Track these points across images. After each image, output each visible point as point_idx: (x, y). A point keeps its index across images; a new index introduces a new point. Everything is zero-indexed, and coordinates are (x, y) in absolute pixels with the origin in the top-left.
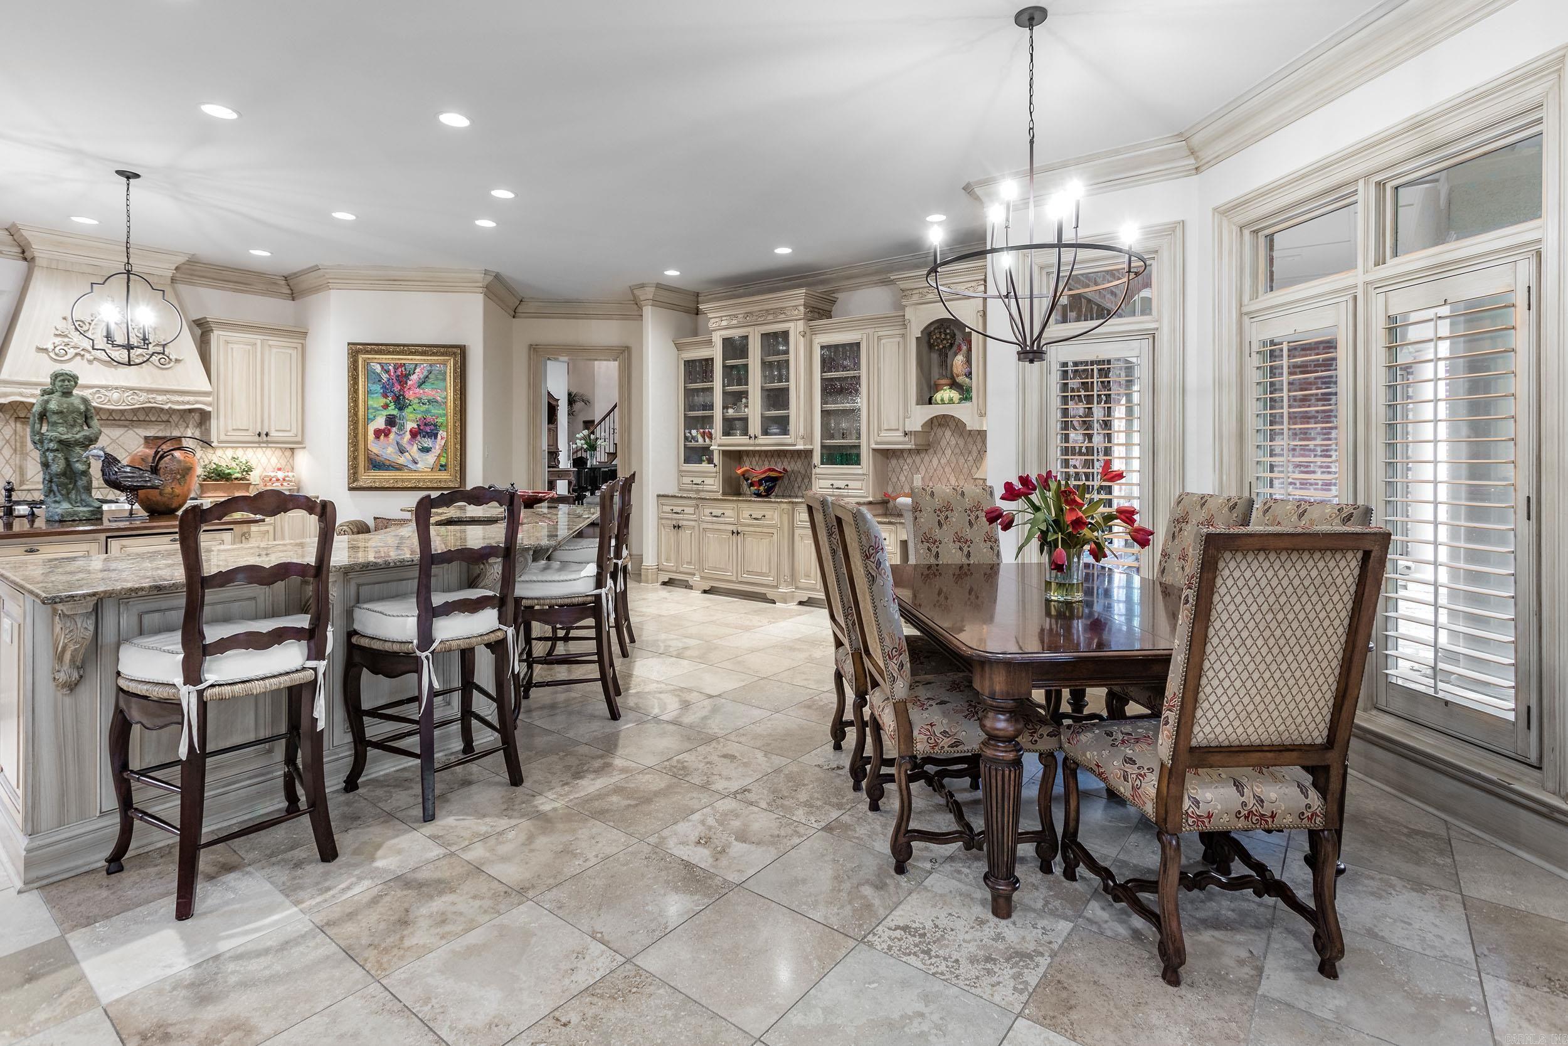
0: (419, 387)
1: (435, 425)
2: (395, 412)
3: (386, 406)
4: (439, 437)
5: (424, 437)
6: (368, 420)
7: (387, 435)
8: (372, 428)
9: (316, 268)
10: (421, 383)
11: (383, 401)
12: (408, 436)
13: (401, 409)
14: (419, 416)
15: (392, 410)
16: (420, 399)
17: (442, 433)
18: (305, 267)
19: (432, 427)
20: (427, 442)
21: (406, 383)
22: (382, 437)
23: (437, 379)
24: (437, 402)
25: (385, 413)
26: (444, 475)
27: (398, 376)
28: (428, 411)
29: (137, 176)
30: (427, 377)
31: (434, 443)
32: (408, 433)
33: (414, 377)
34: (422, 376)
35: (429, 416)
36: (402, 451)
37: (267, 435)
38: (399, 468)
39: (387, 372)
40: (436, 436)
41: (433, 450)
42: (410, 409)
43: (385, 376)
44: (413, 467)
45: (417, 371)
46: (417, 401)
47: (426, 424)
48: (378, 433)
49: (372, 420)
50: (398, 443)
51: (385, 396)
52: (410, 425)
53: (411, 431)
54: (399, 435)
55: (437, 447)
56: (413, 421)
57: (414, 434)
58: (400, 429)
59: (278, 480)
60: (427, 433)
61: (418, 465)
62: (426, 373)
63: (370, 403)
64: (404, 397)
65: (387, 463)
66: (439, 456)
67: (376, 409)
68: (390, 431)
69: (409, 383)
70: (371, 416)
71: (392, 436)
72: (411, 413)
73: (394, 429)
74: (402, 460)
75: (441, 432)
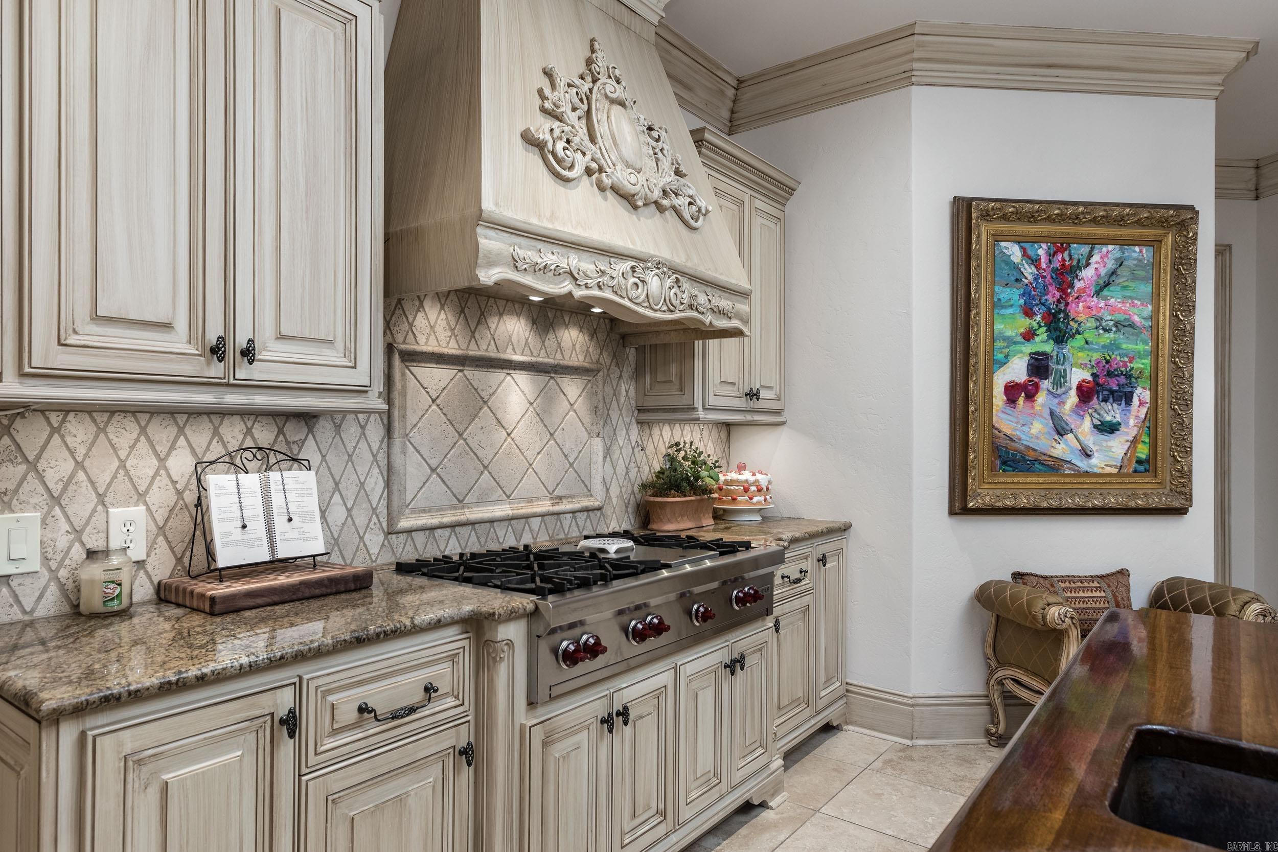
0: (1098, 293)
1: (1128, 376)
2: (1049, 347)
3: (1029, 335)
4: (1136, 401)
5: (1105, 400)
6: (993, 364)
7: (1031, 397)
8: (1001, 379)
10: (1103, 286)
11: (1024, 323)
12: (1073, 398)
13: (1060, 339)
14: (1096, 356)
15: (1043, 344)
16: (1099, 320)
17: (1142, 394)
19: (1123, 380)
20: (1112, 412)
21: (1071, 286)
22: (1021, 401)
23: (1134, 278)
24: (1132, 326)
25: (1029, 348)
26: (1145, 484)
27: (1055, 270)
28: (1113, 346)
30: (1114, 273)
31: (1126, 413)
32: (1073, 393)
33: (1088, 273)
34: (1103, 272)
35: (1116, 357)
36: (1061, 430)
38: (1054, 466)
39: (1035, 262)
40: (1129, 402)
41: (1123, 428)
42: (1079, 341)
43: (1029, 271)
44: (1082, 464)
45: (1096, 258)
46: (1092, 323)
47: (1110, 374)
48: (1013, 391)
49: (1002, 364)
50: (1052, 413)
51: (1028, 312)
52: (1078, 375)
53: (1080, 388)
54: (1056, 396)
55: (1132, 422)
56: (1083, 366)
57: (1085, 394)
58: (1058, 384)
60: (1112, 392)
61: (1094, 461)
62: (1111, 265)
63: (998, 326)
64: (1067, 316)
65: (1031, 455)
66: (1135, 441)
67: (1010, 341)
68: (1037, 387)
69: (1078, 285)
70: (999, 356)
71: (1041, 398)
72: (1081, 349)
73: (1046, 384)
74: (1062, 449)
75: (1139, 391)
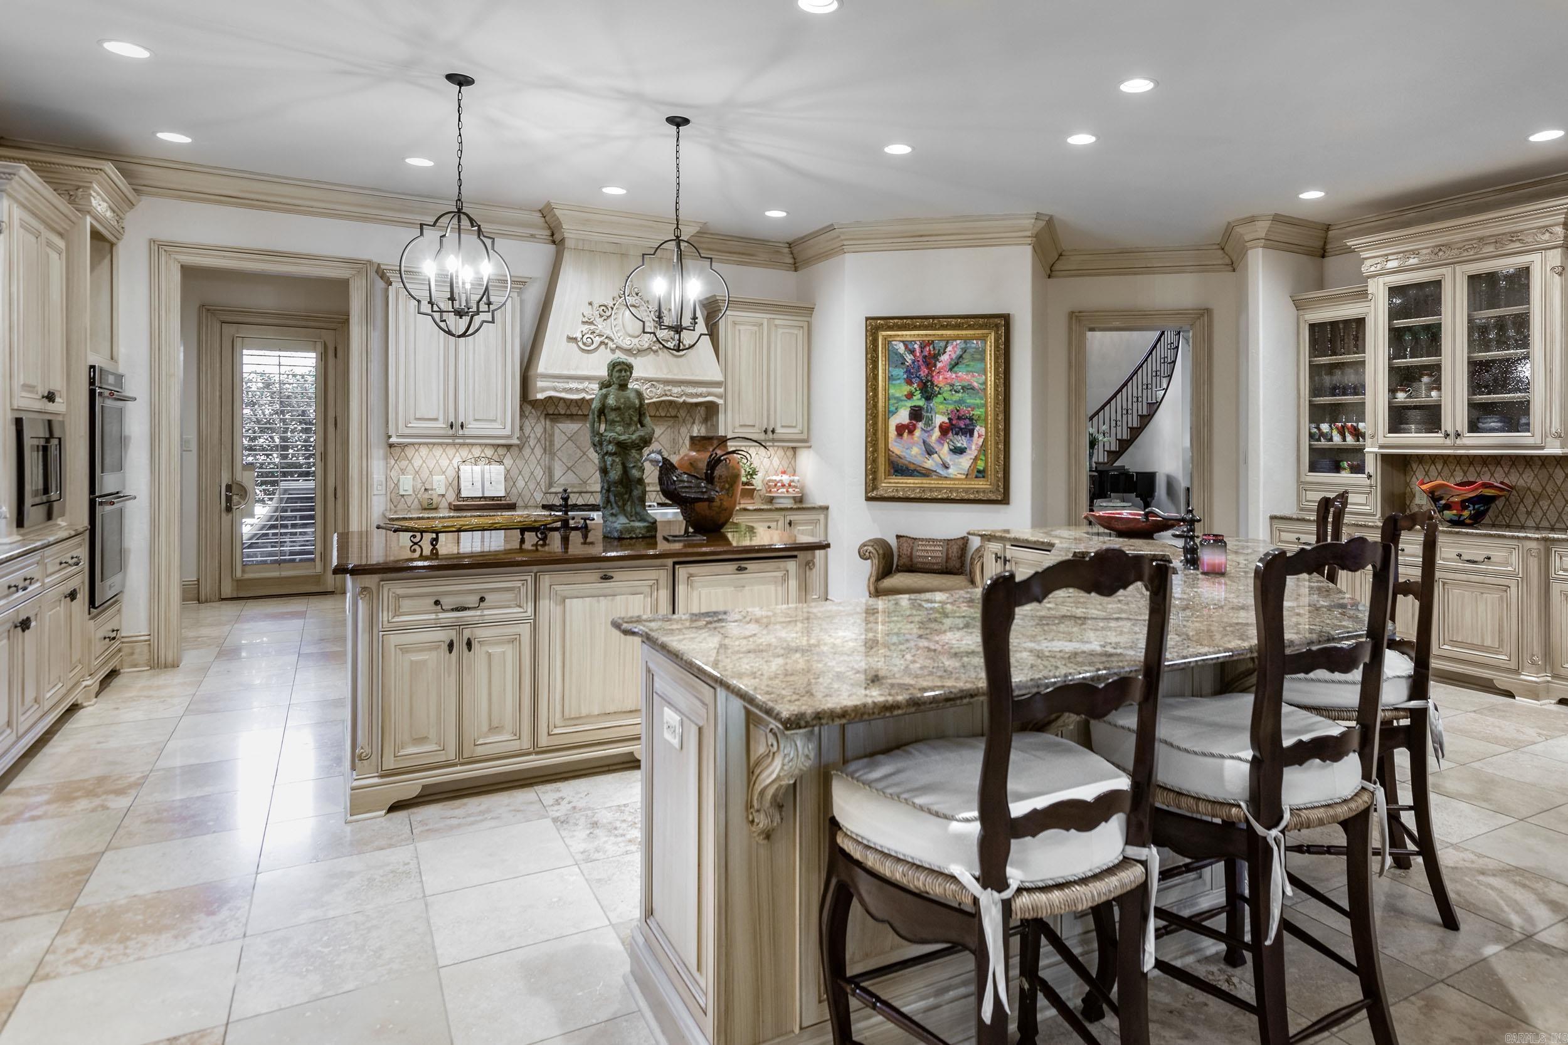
0: (951, 370)
1: (971, 419)
2: (921, 403)
3: (910, 396)
4: (976, 434)
5: (957, 434)
6: (889, 413)
7: (911, 432)
8: (894, 422)
9: (830, 228)
10: (954, 365)
11: (906, 389)
12: (937, 433)
13: (928, 398)
14: (951, 407)
15: (918, 401)
16: (952, 385)
17: (979, 430)
18: (810, 231)
19: (967, 421)
20: (961, 441)
21: (935, 366)
22: (905, 435)
23: (973, 359)
24: (973, 388)
25: (910, 404)
26: (981, 484)
27: (925, 357)
28: (961, 401)
29: (686, 121)
30: (961, 357)
31: (970, 441)
32: (937, 430)
33: (945, 358)
34: (954, 356)
35: (963, 408)
36: (930, 452)
37: (773, 431)
38: (926, 473)
39: (912, 352)
40: (971, 434)
41: (968, 451)
42: (940, 398)
43: (909, 358)
44: (943, 472)
45: (949, 348)
46: (948, 388)
47: (959, 418)
48: (900, 429)
49: (894, 413)
50: (924, 442)
51: (909, 382)
52: (940, 419)
53: (941, 427)
54: (926, 432)
55: (974, 447)
56: (943, 414)
57: (944, 430)
58: (927, 424)
59: (783, 486)
60: (961, 429)
61: (950, 471)
62: (959, 352)
63: (892, 391)
64: (932, 384)
65: (912, 467)
66: (976, 459)
67: (899, 400)
68: (915, 427)
69: (939, 365)
70: (892, 408)
71: (917, 433)
72: (941, 403)
73: (920, 425)
74: (930, 463)
75: (978, 428)
